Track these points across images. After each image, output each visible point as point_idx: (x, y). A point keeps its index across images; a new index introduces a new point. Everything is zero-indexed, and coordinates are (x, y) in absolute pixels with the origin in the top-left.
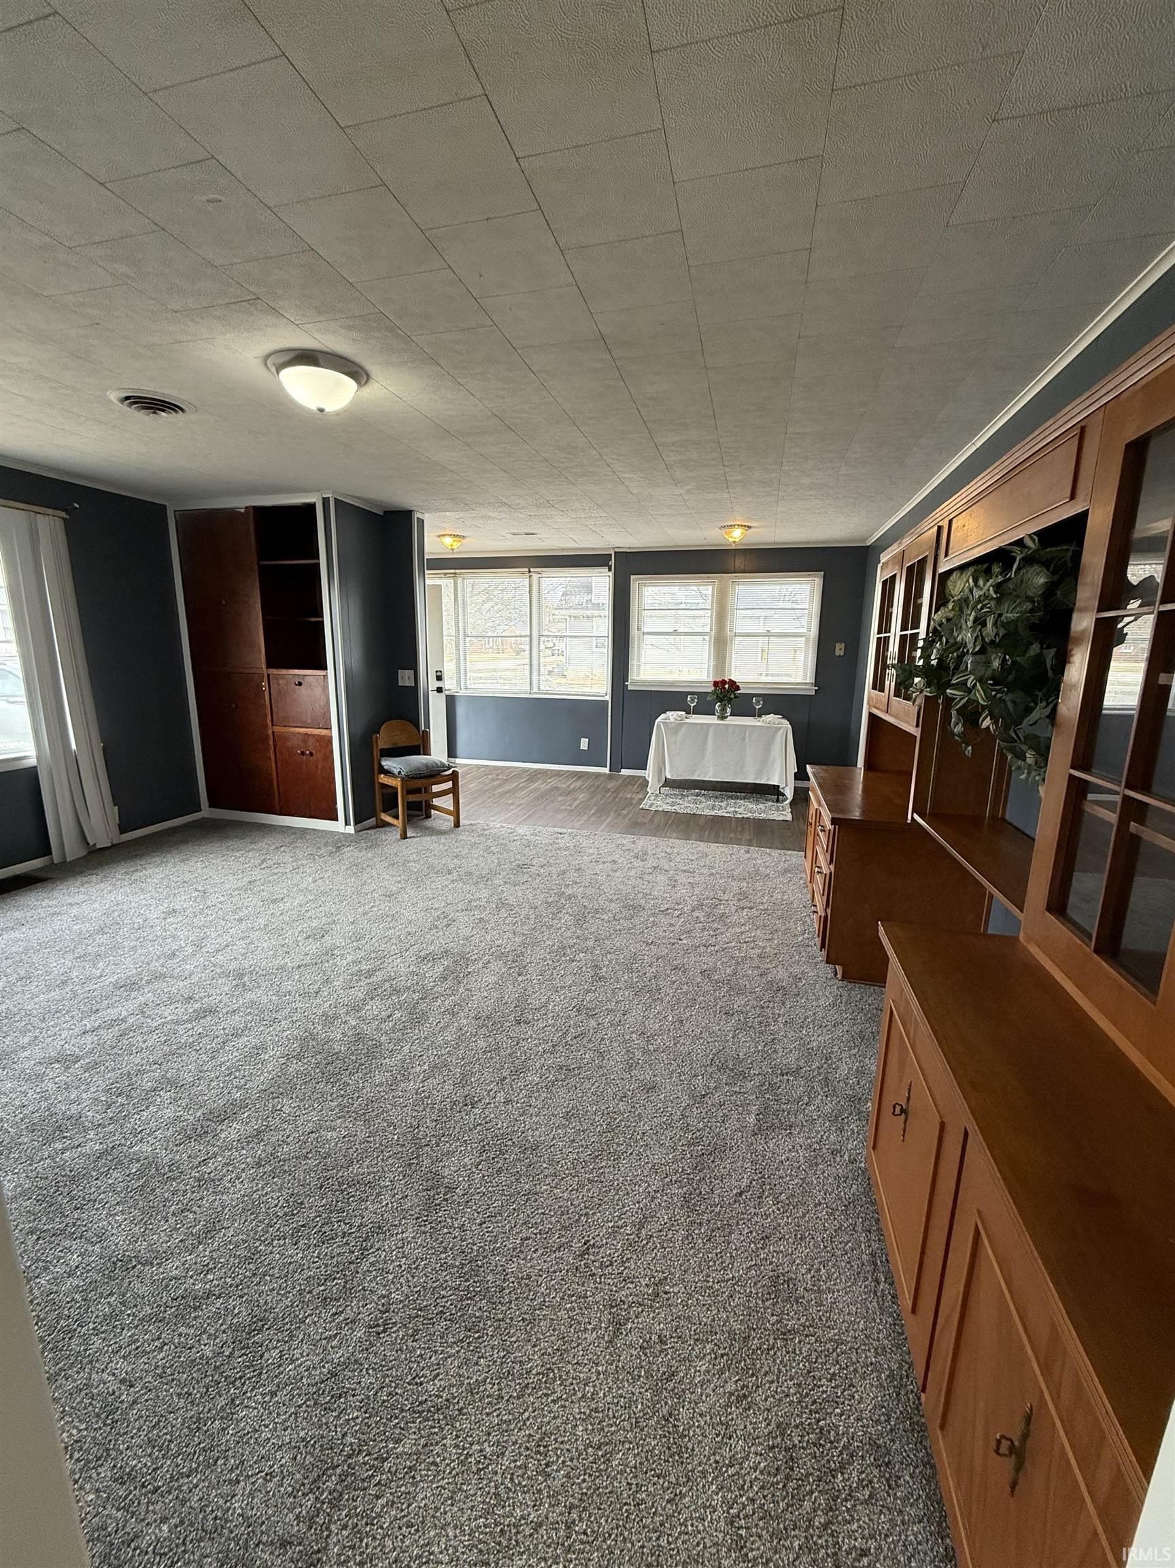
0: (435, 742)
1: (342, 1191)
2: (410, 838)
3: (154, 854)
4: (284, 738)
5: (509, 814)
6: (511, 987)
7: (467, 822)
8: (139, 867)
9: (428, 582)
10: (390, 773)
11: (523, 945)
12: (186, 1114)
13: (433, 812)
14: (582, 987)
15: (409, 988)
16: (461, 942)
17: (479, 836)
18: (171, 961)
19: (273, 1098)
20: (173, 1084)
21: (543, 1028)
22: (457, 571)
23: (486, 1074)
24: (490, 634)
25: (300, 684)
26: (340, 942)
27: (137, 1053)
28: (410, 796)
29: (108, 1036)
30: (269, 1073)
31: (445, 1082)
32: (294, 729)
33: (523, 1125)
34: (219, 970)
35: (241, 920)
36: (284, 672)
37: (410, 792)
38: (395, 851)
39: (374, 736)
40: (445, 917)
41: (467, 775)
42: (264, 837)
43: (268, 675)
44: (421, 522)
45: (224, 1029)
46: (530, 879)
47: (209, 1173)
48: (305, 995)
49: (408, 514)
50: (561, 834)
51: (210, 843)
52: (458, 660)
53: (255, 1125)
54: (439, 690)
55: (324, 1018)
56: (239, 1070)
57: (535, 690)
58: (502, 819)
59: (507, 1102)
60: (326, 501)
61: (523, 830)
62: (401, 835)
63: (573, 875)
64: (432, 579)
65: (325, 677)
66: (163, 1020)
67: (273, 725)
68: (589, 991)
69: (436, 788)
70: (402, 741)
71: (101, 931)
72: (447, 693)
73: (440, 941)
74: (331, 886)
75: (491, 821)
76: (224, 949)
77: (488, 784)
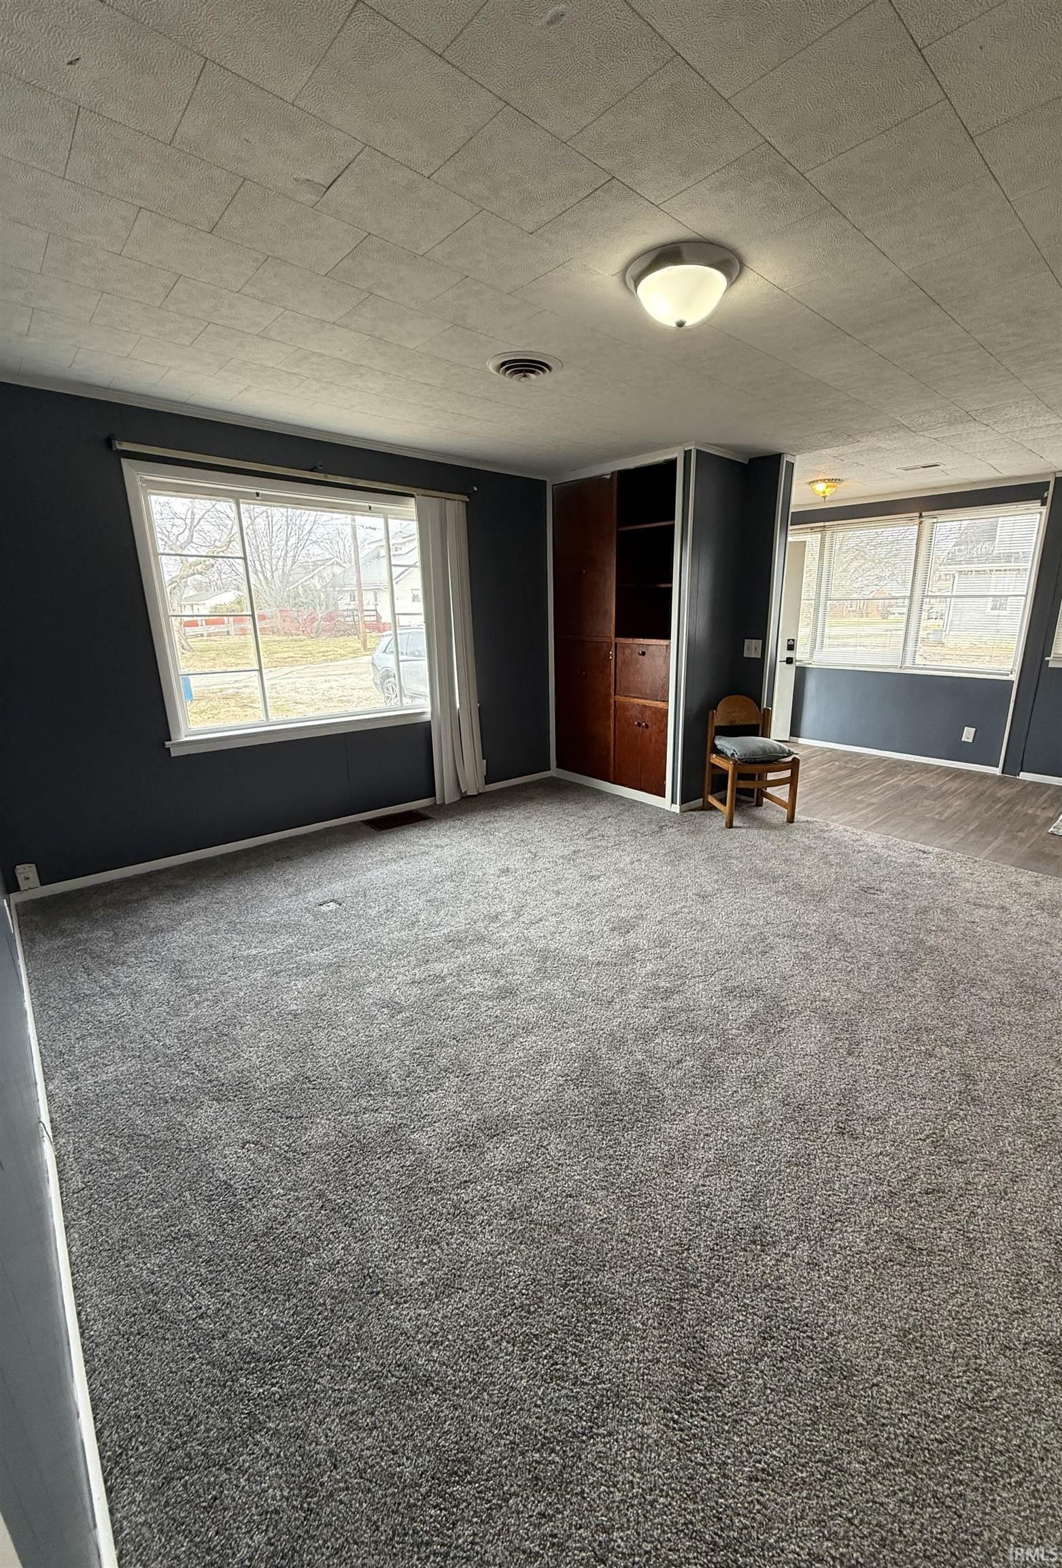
0: (777, 718)
1: (586, 1307)
2: (737, 827)
3: (507, 807)
4: (625, 708)
5: (857, 815)
6: (836, 1069)
7: (804, 818)
8: (493, 819)
9: (790, 539)
10: (723, 753)
11: (859, 1008)
12: (464, 1112)
13: (765, 800)
14: (942, 1105)
15: (707, 1029)
16: (777, 981)
17: (816, 838)
18: (492, 924)
19: (543, 1128)
20: (460, 1067)
21: (877, 1156)
22: (826, 524)
23: (787, 1200)
24: (855, 596)
25: (644, 654)
26: (643, 943)
27: (444, 1020)
28: (741, 782)
29: (430, 990)
30: (546, 1091)
31: (731, 1189)
32: (636, 700)
33: (831, 1320)
34: (528, 946)
35: (558, 893)
36: (630, 641)
37: (741, 776)
38: (717, 840)
39: (711, 713)
40: (763, 940)
41: (809, 758)
42: (596, 805)
43: (616, 644)
44: (791, 466)
45: (518, 1019)
46: (876, 911)
47: (466, 1203)
48: (597, 1000)
49: (776, 458)
50: (924, 852)
51: (551, 803)
52: (815, 627)
53: (520, 1158)
54: (789, 661)
55: (610, 1039)
56: (519, 1076)
57: (908, 664)
58: (845, 819)
59: (813, 1264)
60: (687, 454)
61: (872, 838)
62: (726, 823)
63: (937, 916)
64: (795, 536)
65: (668, 647)
66: (472, 989)
67: (615, 695)
68: (953, 1116)
69: (771, 776)
70: (740, 718)
71: (450, 878)
72: (798, 664)
73: (752, 972)
74: (646, 872)
75: (832, 821)
76: (537, 922)
77: (833, 772)
